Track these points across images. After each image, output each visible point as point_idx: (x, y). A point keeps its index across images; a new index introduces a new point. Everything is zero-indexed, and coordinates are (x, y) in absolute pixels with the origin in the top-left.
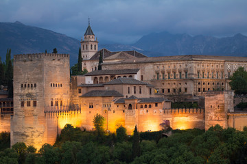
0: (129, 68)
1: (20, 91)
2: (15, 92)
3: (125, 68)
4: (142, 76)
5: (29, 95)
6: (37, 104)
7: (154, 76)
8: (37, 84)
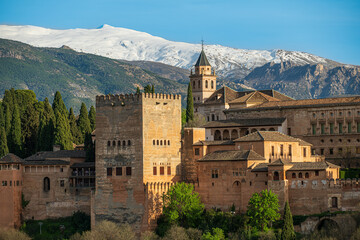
0: (269, 116)
1: (105, 152)
2: (98, 153)
3: (262, 116)
4: (289, 129)
5: (120, 158)
6: (133, 172)
7: (309, 129)
8: (132, 140)
